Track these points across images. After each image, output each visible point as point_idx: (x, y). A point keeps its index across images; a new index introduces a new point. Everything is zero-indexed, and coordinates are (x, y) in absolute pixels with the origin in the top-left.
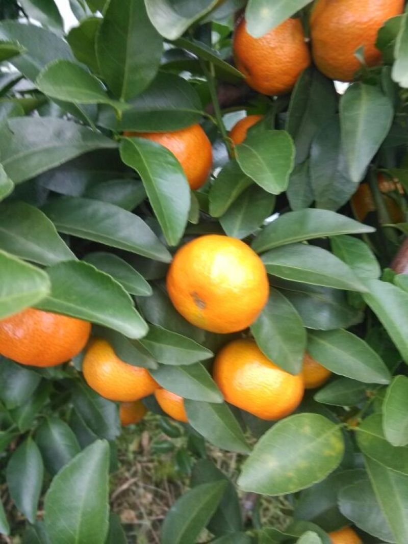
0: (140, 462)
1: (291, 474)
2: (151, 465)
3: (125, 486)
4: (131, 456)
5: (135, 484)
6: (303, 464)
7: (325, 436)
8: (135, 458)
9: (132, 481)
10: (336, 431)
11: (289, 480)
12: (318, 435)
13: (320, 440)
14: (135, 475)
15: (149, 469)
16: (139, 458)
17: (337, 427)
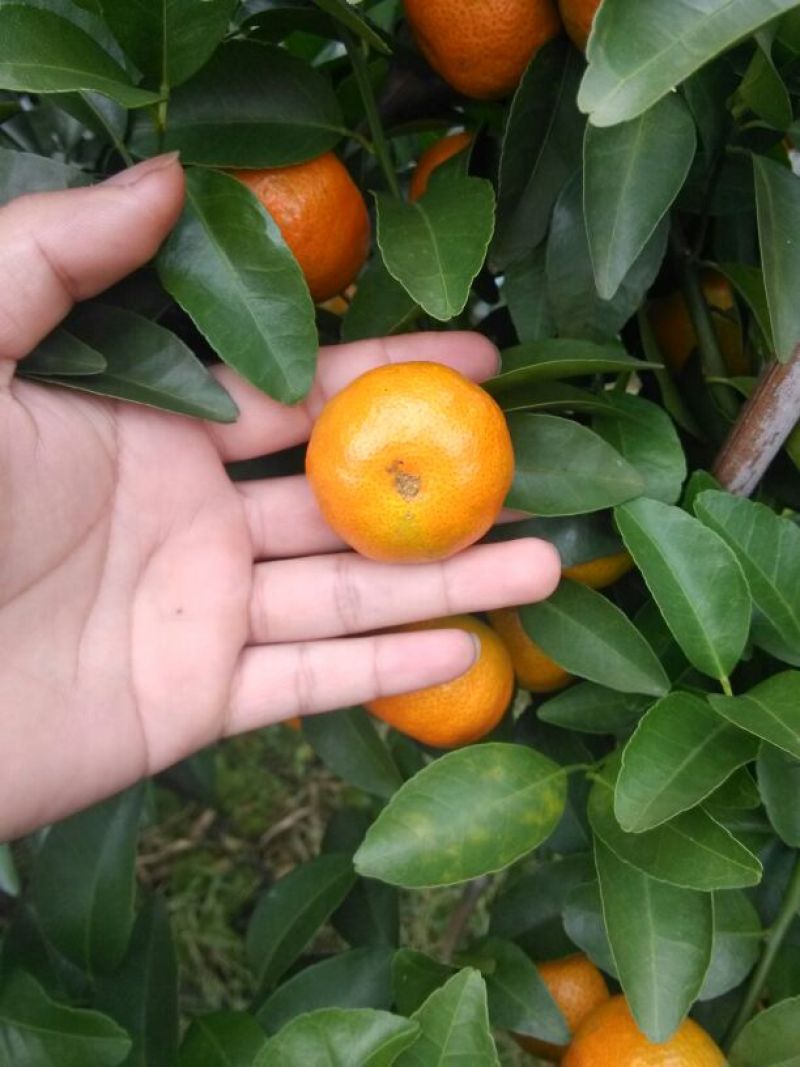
0: (317, 780)
1: (452, 852)
2: (335, 787)
3: (287, 823)
4: (300, 770)
5: (305, 820)
6: (479, 834)
7: (532, 786)
8: (307, 772)
9: (301, 812)
10: (559, 778)
11: (447, 863)
12: (520, 784)
13: (523, 793)
14: (305, 802)
15: (330, 793)
16: (315, 773)
17: (563, 771)
